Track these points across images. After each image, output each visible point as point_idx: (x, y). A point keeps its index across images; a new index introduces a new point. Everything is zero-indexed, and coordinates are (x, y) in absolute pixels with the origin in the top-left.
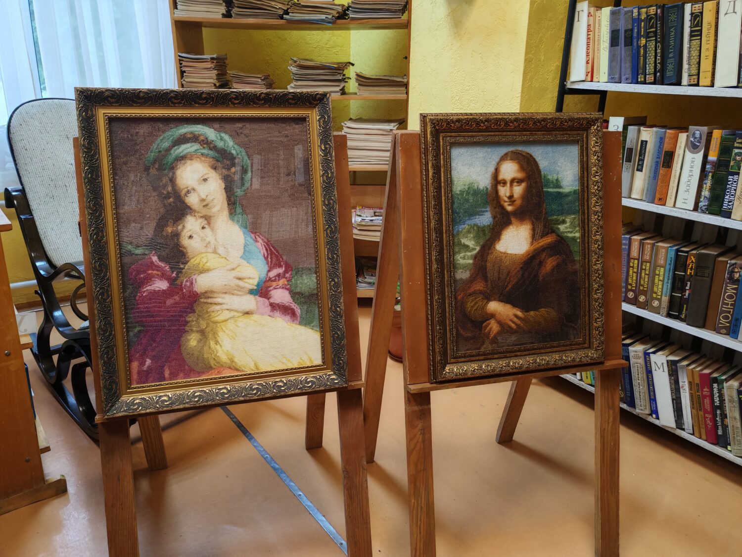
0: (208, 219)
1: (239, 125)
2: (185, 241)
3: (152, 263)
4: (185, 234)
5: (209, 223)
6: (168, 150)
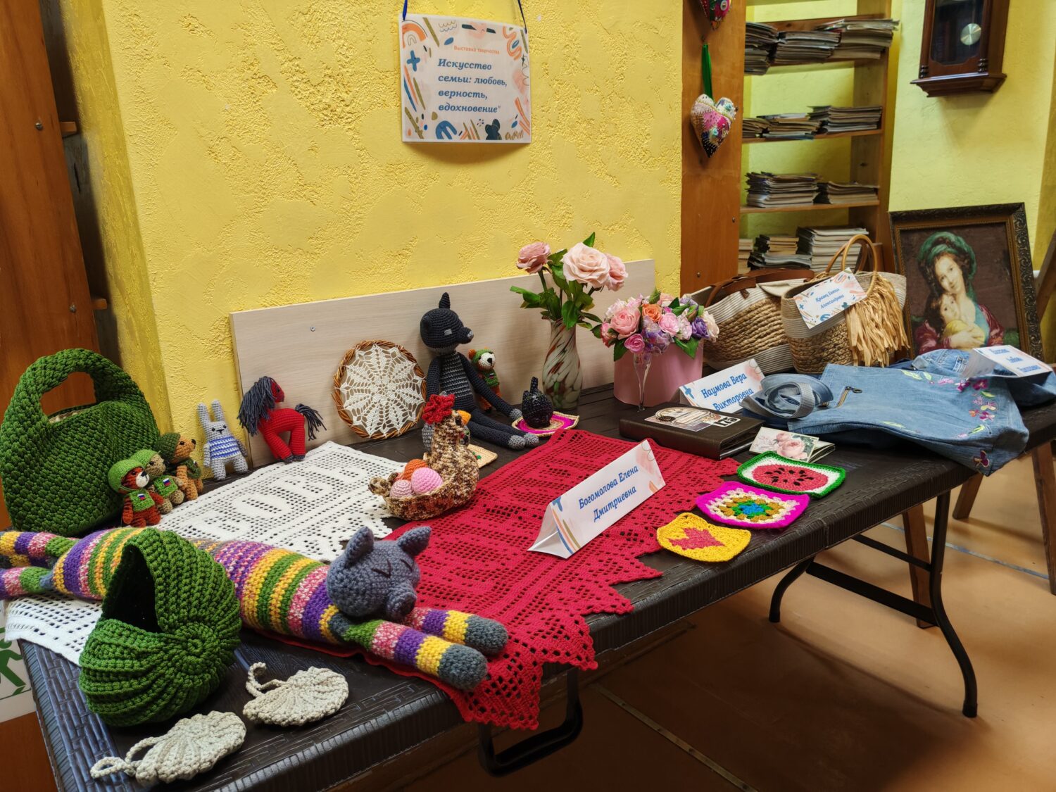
0: (954, 296)
1: (967, 230)
2: (943, 313)
3: (926, 328)
4: (943, 307)
5: (955, 299)
6: (930, 250)
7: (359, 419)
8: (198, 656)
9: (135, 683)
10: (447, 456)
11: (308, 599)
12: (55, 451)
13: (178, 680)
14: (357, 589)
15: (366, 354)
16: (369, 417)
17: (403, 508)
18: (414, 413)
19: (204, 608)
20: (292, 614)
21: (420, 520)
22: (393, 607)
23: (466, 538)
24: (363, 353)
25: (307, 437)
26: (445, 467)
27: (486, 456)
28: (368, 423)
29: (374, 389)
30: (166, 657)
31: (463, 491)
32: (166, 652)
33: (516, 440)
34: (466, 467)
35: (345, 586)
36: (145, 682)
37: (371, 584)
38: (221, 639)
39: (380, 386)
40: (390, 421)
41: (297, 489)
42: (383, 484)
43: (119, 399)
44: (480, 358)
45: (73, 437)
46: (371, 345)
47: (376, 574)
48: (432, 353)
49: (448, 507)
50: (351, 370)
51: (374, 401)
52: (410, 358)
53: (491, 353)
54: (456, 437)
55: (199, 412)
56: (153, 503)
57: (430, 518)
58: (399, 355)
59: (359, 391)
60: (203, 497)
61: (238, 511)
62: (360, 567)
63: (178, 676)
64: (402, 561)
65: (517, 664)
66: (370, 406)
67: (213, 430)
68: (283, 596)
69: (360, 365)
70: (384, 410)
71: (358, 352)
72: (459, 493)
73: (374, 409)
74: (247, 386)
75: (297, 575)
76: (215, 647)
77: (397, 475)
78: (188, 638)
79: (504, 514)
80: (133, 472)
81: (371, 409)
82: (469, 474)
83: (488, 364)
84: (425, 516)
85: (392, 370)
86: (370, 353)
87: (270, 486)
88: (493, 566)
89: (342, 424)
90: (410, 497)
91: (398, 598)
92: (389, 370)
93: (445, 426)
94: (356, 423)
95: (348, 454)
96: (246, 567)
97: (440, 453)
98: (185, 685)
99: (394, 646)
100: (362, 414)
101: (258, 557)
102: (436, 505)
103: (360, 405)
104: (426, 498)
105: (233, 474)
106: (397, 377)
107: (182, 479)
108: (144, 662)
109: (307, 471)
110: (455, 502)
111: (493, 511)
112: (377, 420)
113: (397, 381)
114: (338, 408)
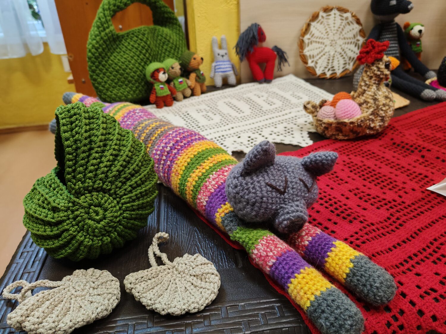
7: (312, 62)
8: (98, 222)
9: (48, 229)
10: (370, 93)
11: (213, 191)
12: (118, 50)
13: (80, 237)
14: (248, 199)
16: (320, 62)
17: (325, 128)
18: (352, 64)
19: (110, 182)
20: (199, 199)
21: (336, 139)
22: (281, 223)
23: (371, 163)
24: (325, 15)
25: (276, 69)
26: (366, 102)
27: (400, 101)
28: (318, 66)
29: (327, 42)
30: (71, 216)
31: (377, 124)
32: (73, 212)
33: (428, 93)
34: (384, 105)
35: (238, 193)
36: (55, 231)
37: (262, 198)
38: (124, 211)
39: (332, 41)
40: (333, 67)
41: (260, 101)
42: (314, 107)
43: (165, 26)
44: (412, 29)
45: (129, 43)
46: (332, 10)
47: (269, 189)
48: (376, 20)
49: (360, 135)
50: (314, 26)
51: (325, 51)
52: (358, 22)
53: (422, 26)
54: (382, 79)
55: (213, 42)
56: (169, 93)
57: (344, 140)
58: (350, 19)
59: (316, 42)
60: (203, 95)
61: (218, 108)
62: (255, 178)
63: (80, 234)
64: (301, 180)
65: (399, 323)
66: (322, 54)
67: (219, 54)
68: (196, 182)
69: (321, 23)
70: (331, 58)
71: (322, 14)
72: (372, 125)
73: (324, 57)
74: (244, 28)
75: (210, 167)
76: (116, 217)
77: (326, 101)
78: (90, 205)
79: (408, 149)
80: (158, 71)
82: (386, 111)
83: (417, 34)
84: (341, 137)
85: (343, 30)
86: (330, 15)
87: (245, 96)
88: (390, 195)
89: (301, 65)
90: (332, 120)
91: (287, 216)
92: (340, 30)
93: (374, 68)
94: (310, 64)
95: (299, 84)
96: (178, 150)
97: (365, 91)
98: (85, 243)
99: (270, 264)
100: (315, 59)
101: (189, 144)
102: (352, 131)
103: (315, 52)
104: (344, 124)
105: (226, 84)
106: (345, 36)
107: (192, 81)
108: (56, 215)
109: (270, 90)
110: (368, 131)
111: (398, 145)
112: (325, 64)
113: (345, 38)
114: (300, 52)
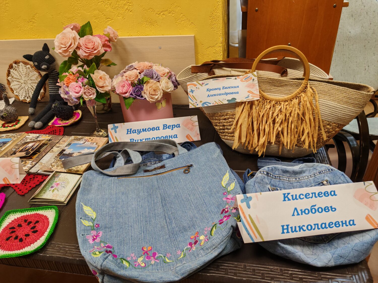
7: (16, 92)
15: (17, 66)
16: (21, 92)
24: (16, 65)
28: (20, 95)
29: (22, 81)
39: (24, 81)
40: (30, 96)
46: (20, 62)
50: (12, 72)
51: (22, 86)
52: (36, 71)
58: (31, 68)
66: (21, 88)
70: (27, 91)
71: (14, 65)
81: (21, 89)
86: (19, 66)
92: (27, 75)
100: (18, 91)
103: (17, 87)
106: (31, 78)
112: (24, 94)
113: (31, 80)
114: (8, 86)
